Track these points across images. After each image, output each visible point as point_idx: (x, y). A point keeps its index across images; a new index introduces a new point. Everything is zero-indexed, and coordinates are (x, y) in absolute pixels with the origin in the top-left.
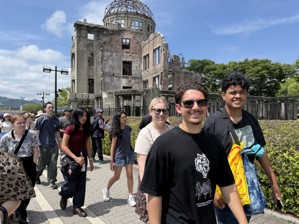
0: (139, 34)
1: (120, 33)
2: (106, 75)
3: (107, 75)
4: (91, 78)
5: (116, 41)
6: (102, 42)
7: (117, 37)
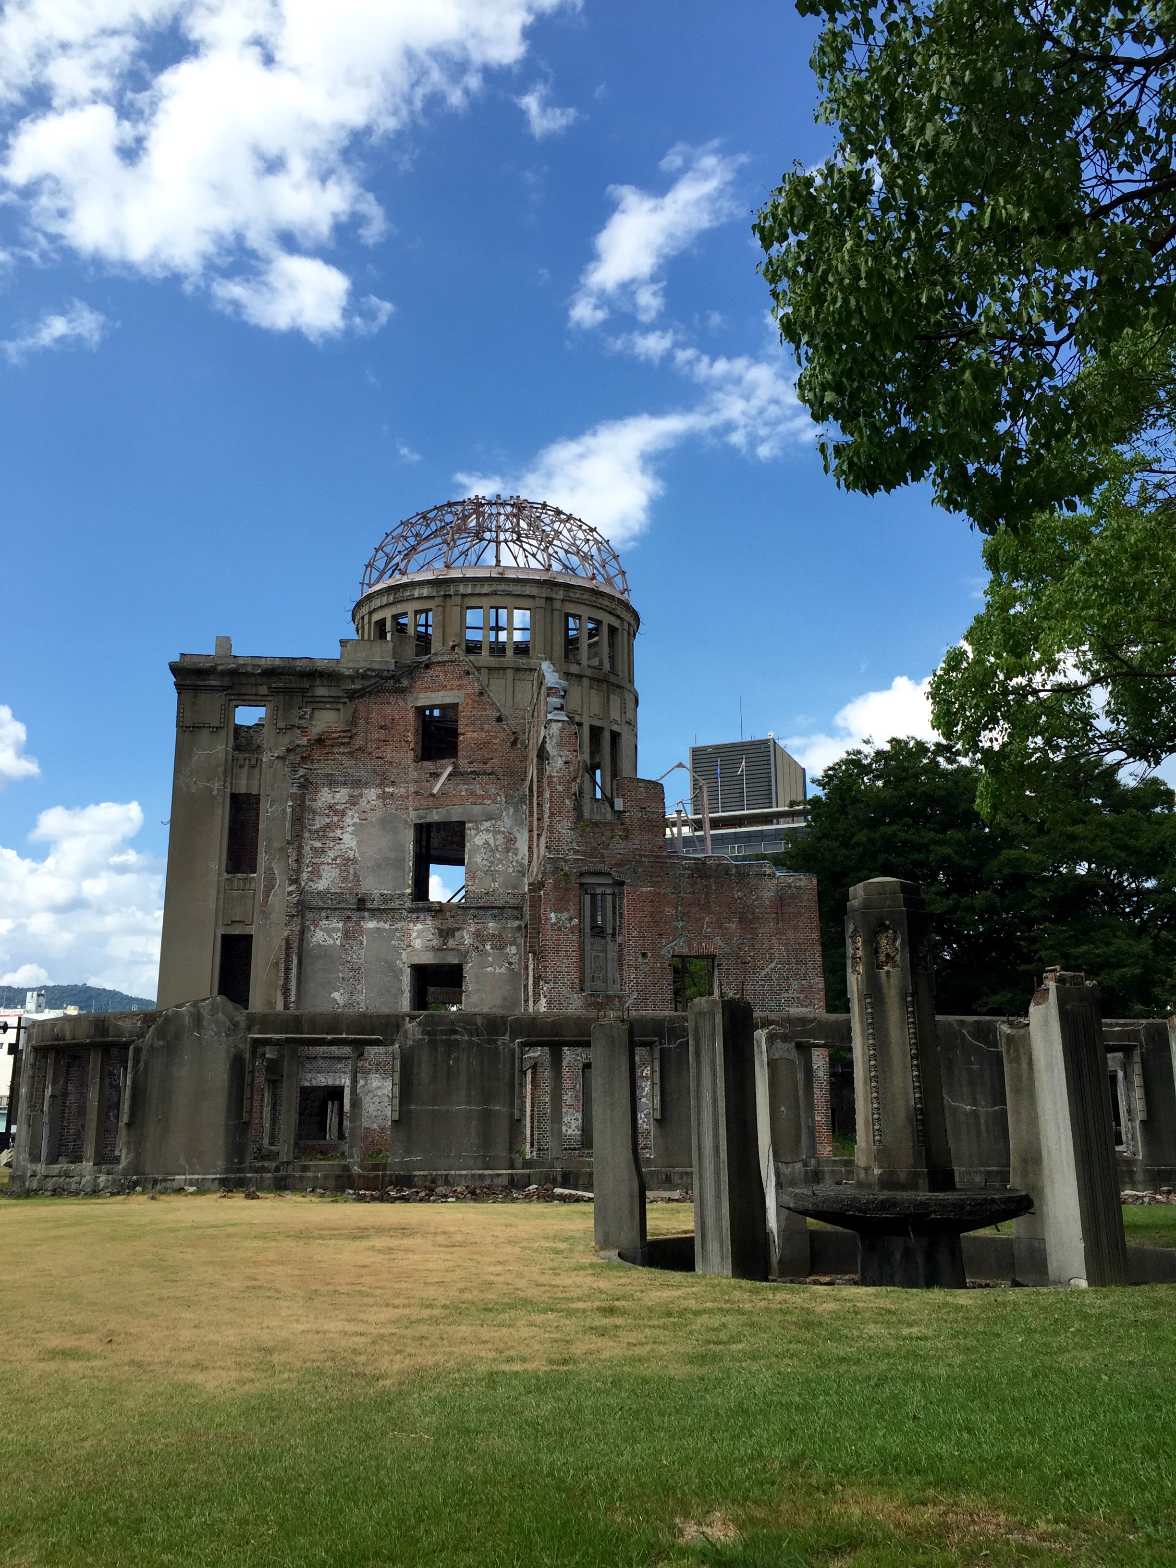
0: (510, 673)
1: (405, 683)
2: (323, 909)
3: (327, 909)
4: (237, 930)
5: (381, 727)
6: (304, 741)
7: (389, 703)
